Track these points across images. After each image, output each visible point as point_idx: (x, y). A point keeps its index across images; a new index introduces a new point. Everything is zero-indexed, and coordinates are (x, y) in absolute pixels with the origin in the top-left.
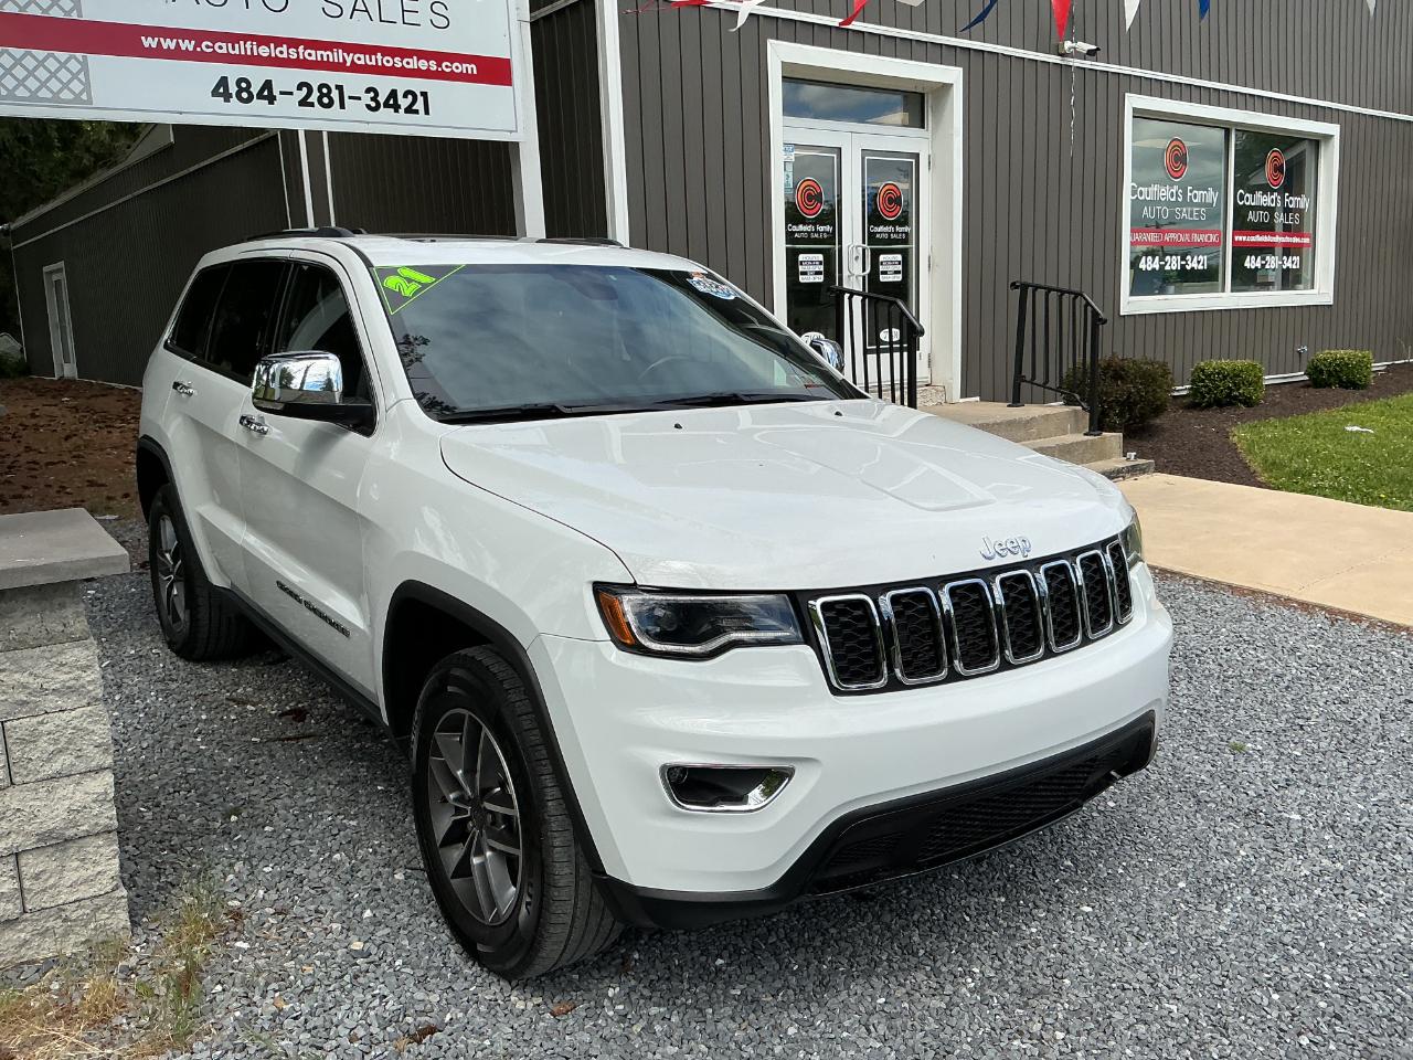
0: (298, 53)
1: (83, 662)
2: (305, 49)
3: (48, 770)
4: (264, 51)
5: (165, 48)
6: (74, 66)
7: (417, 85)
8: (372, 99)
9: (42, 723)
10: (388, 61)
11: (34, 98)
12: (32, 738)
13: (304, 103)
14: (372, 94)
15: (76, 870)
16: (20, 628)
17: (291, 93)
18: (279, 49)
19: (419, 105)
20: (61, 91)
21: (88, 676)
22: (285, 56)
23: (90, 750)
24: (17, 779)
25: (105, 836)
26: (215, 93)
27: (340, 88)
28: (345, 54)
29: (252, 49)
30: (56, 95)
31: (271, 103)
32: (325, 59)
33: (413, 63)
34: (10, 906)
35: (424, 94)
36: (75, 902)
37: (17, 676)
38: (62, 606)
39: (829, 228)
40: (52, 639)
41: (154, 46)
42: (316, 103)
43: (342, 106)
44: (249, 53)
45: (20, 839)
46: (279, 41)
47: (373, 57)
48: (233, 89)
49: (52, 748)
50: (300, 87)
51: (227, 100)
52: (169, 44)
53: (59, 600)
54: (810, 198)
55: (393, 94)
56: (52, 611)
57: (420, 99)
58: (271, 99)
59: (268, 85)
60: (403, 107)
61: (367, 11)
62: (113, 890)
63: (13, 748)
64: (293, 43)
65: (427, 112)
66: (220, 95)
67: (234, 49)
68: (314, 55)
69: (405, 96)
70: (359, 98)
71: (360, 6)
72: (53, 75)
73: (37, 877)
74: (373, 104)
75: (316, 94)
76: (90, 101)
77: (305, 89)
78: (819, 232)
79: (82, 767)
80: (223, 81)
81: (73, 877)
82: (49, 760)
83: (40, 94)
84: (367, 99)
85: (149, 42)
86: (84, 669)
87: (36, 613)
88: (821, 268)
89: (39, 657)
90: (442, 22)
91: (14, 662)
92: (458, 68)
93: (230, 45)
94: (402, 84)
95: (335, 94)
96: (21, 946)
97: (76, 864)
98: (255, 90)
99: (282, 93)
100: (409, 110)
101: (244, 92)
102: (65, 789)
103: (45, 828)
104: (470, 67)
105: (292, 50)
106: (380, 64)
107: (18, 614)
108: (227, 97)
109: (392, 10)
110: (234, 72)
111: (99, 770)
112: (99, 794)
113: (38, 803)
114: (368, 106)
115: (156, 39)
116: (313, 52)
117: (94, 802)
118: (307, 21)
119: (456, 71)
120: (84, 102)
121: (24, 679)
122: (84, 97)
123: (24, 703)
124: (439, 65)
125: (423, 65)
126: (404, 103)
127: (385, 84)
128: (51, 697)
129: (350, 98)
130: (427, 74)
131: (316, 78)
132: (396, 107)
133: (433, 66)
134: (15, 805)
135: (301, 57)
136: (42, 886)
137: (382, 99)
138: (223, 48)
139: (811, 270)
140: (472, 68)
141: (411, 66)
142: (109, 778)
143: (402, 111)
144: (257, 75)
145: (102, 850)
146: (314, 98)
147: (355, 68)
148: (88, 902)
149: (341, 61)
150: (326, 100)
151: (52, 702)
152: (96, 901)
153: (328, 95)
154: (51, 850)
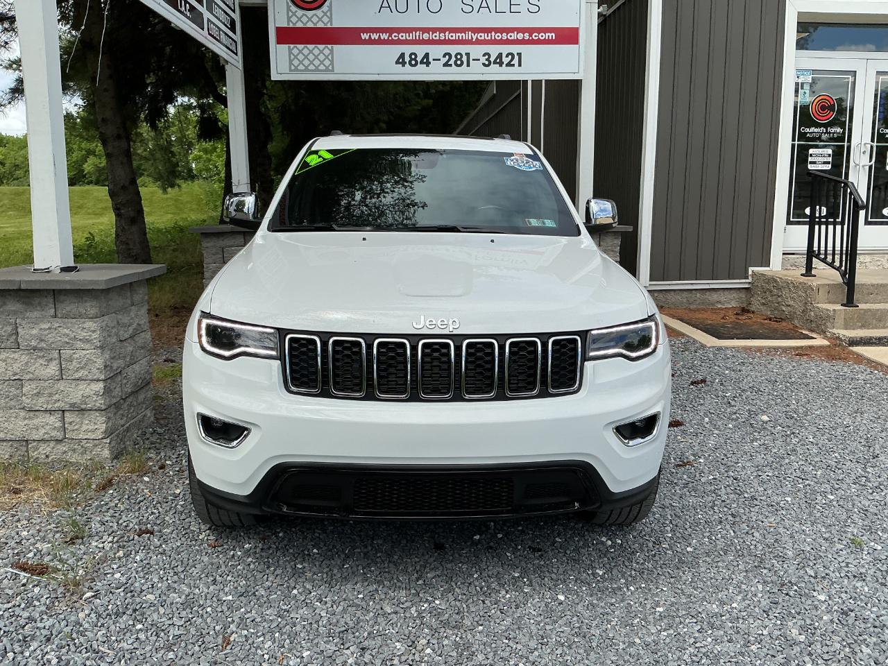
0: (445, 36)
1: (92, 329)
2: (449, 33)
3: (77, 376)
4: (426, 36)
5: (373, 38)
6: (327, 52)
7: (515, 49)
8: (486, 60)
9: (74, 353)
10: (498, 36)
11: (317, 70)
12: (70, 360)
13: (446, 65)
14: (487, 57)
15: (87, 424)
16: (68, 309)
17: (440, 60)
18: (435, 34)
19: (516, 61)
20: (309, 65)
21: (95, 335)
22: (437, 38)
23: (94, 370)
24: (64, 377)
25: (100, 412)
26: (397, 62)
27: (468, 55)
28: (473, 34)
29: (419, 36)
30: (317, 67)
31: (428, 66)
32: (461, 38)
33: (513, 36)
34: (59, 434)
35: (519, 55)
36: (86, 439)
37: (65, 330)
38: (86, 301)
39: (839, 130)
40: (81, 316)
41: (367, 38)
42: (453, 65)
43: (468, 65)
44: (417, 38)
45: (63, 404)
46: (434, 30)
47: (490, 34)
48: (407, 59)
49: (78, 366)
50: (444, 56)
51: (403, 66)
52: (375, 36)
53: (86, 299)
54: (823, 108)
55: (500, 55)
56: (82, 303)
57: (516, 58)
58: (428, 64)
59: (427, 55)
60: (505, 63)
61: (488, 7)
62: (102, 439)
63: (63, 363)
64: (443, 30)
65: (520, 65)
66: (400, 63)
67: (409, 36)
68: (454, 36)
69: (507, 56)
70: (479, 60)
71: (484, 4)
72: (316, 57)
73: (70, 423)
74: (487, 63)
75: (453, 59)
76: (333, 70)
77: (447, 57)
78: (830, 133)
79: (90, 377)
80: (402, 55)
81: (85, 427)
82: (77, 371)
83: (320, 68)
84: (483, 60)
85: (365, 36)
86: (94, 331)
87: (75, 303)
88: (830, 159)
89: (75, 323)
90: (535, 9)
91: (65, 323)
92: (542, 36)
93: (407, 34)
94: (505, 49)
95: (465, 59)
96: (64, 453)
97: (87, 422)
98: (419, 59)
99: (434, 60)
100: (509, 65)
101: (414, 61)
102: (82, 386)
103: (72, 401)
104: (550, 35)
105: (442, 35)
106: (493, 38)
107: (68, 302)
108: (404, 64)
109: (503, 5)
110: (409, 50)
111: (98, 380)
112: (96, 392)
113: (71, 389)
114: (484, 64)
115: (369, 34)
116: (454, 35)
117: (94, 394)
118: (453, 17)
119: (541, 38)
120: (330, 71)
121: (67, 331)
122: (330, 68)
123: (67, 343)
124: (531, 35)
125: (520, 36)
126: (506, 60)
127: (494, 50)
128: (78, 342)
129: (473, 60)
130: (523, 42)
131: (454, 50)
132: (501, 64)
133: (527, 36)
134: (62, 388)
135: (447, 38)
136: (73, 428)
137: (492, 59)
138: (403, 36)
139: (820, 160)
140: (552, 35)
141: (512, 38)
142: (101, 385)
143: (504, 65)
144: (420, 50)
145: (98, 418)
146: (452, 62)
147: (478, 42)
148: (91, 441)
149: (470, 38)
150: (459, 62)
151: (79, 344)
152: (95, 441)
153: (461, 59)
154: (77, 413)
